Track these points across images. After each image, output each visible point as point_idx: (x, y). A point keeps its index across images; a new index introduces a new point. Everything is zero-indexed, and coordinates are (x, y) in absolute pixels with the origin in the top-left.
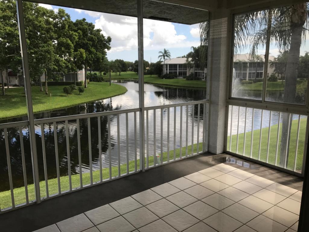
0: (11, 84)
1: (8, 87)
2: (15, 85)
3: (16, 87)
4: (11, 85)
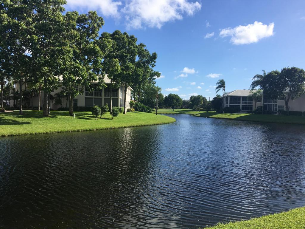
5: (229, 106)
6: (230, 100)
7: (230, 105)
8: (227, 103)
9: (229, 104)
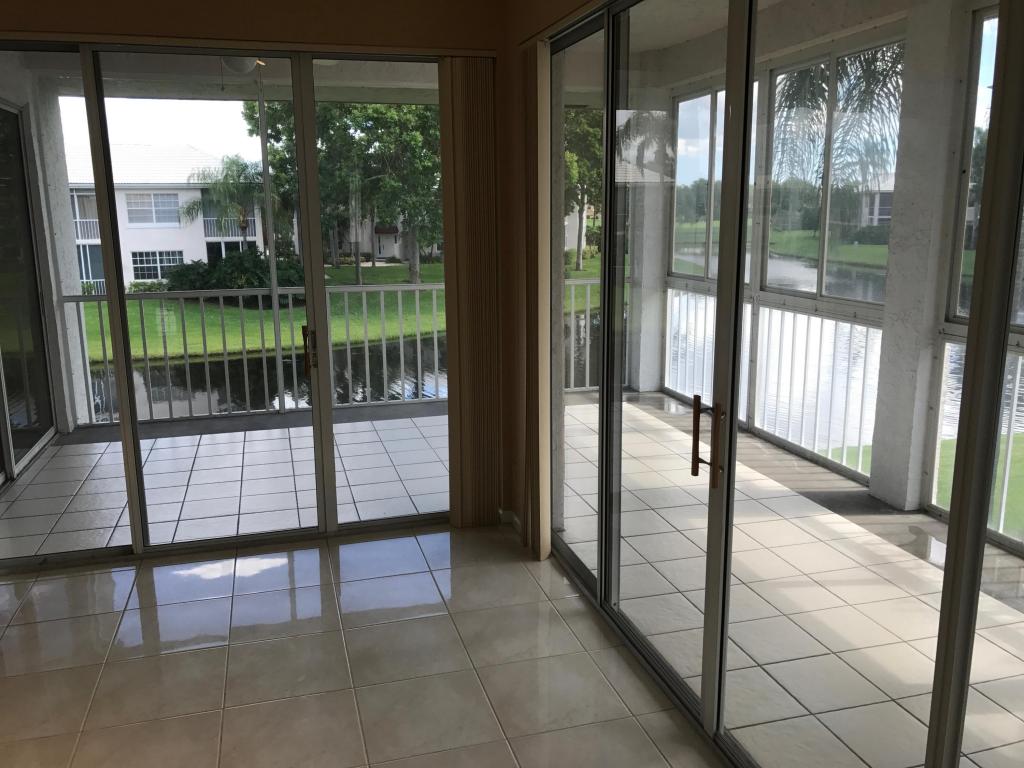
0: (381, 256)
1: (374, 264)
2: (392, 260)
3: (393, 265)
4: (381, 259)
5: (875, 223)
6: (880, 205)
7: (880, 220)
8: (871, 213)
9: (876, 216)
